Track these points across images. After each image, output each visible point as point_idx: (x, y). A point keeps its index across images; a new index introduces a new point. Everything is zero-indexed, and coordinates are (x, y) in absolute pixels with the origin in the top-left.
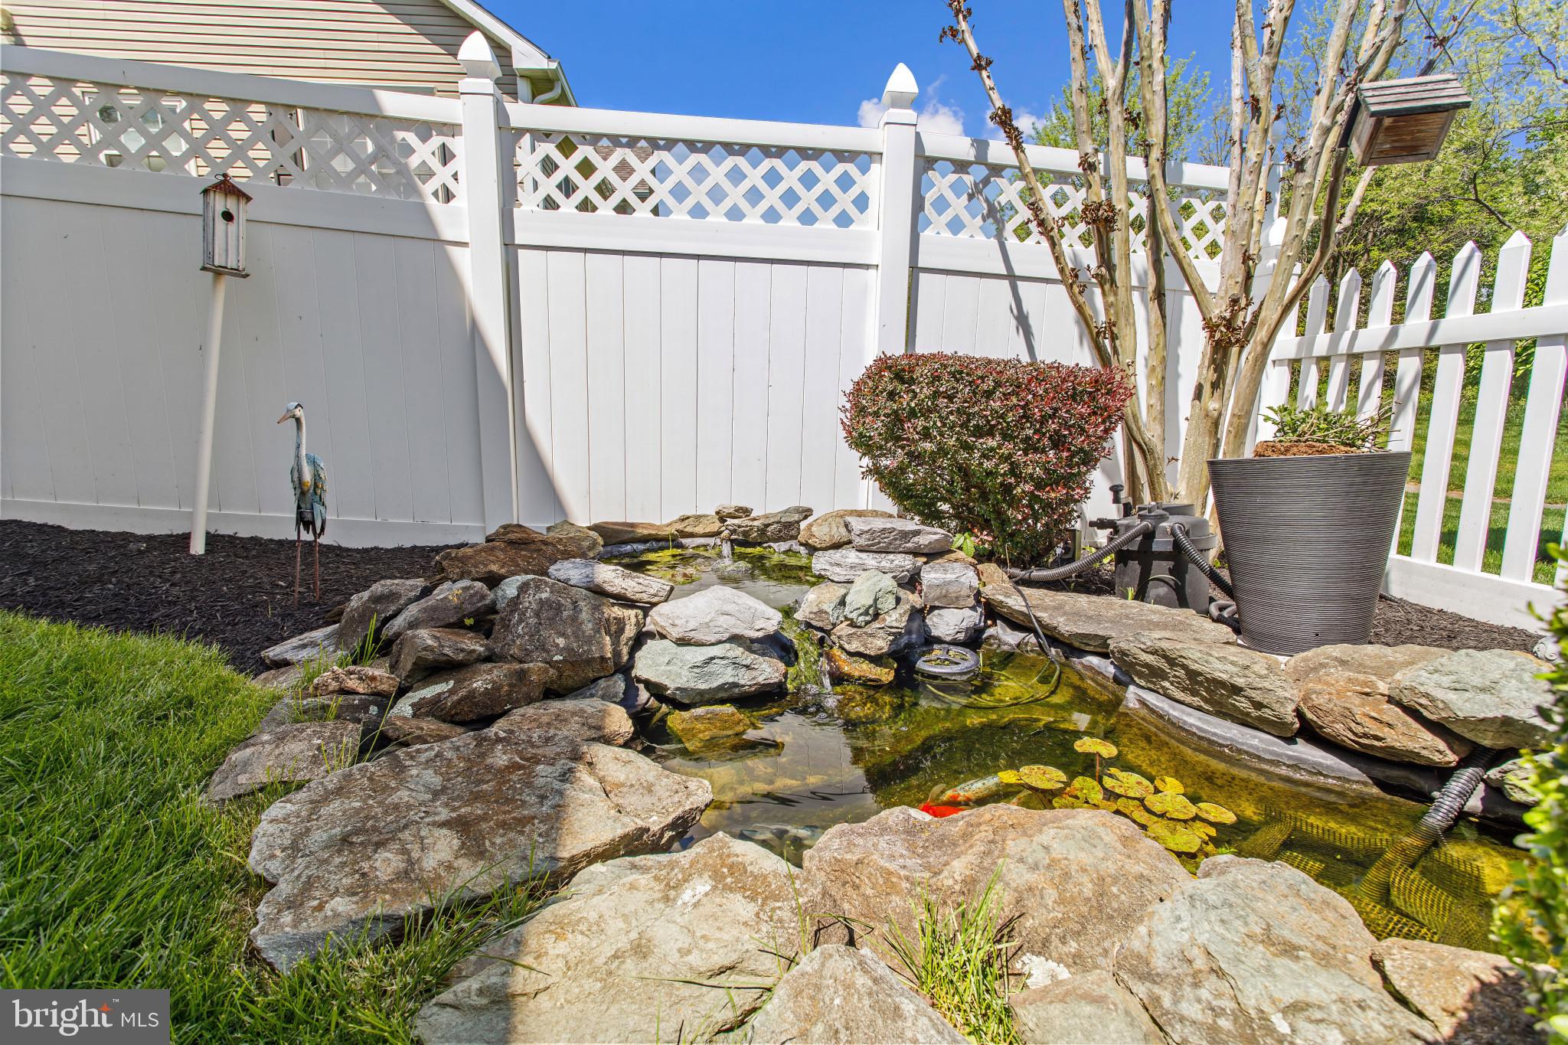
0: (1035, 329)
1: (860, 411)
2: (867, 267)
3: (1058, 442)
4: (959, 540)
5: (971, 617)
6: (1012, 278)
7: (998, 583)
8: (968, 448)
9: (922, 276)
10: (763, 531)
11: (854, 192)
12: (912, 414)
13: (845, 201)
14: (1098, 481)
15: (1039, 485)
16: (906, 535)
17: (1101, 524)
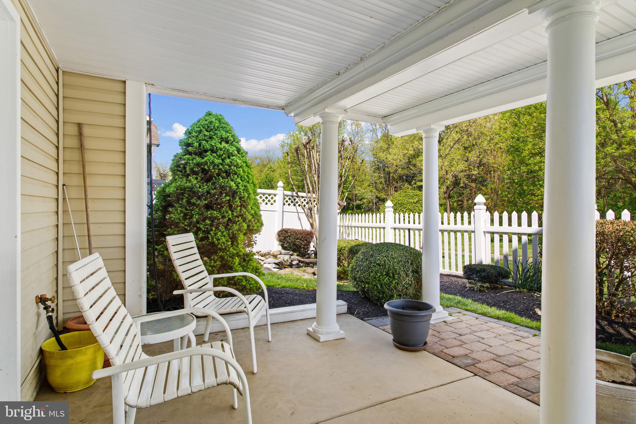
0: (301, 220)
1: (279, 236)
2: (275, 211)
3: (306, 240)
4: (294, 254)
5: (297, 262)
6: (298, 212)
7: (300, 258)
8: (296, 241)
9: (284, 212)
10: (265, 254)
11: (273, 200)
12: (288, 237)
13: (272, 201)
14: (312, 244)
15: (304, 246)
16: (289, 253)
17: (312, 251)
